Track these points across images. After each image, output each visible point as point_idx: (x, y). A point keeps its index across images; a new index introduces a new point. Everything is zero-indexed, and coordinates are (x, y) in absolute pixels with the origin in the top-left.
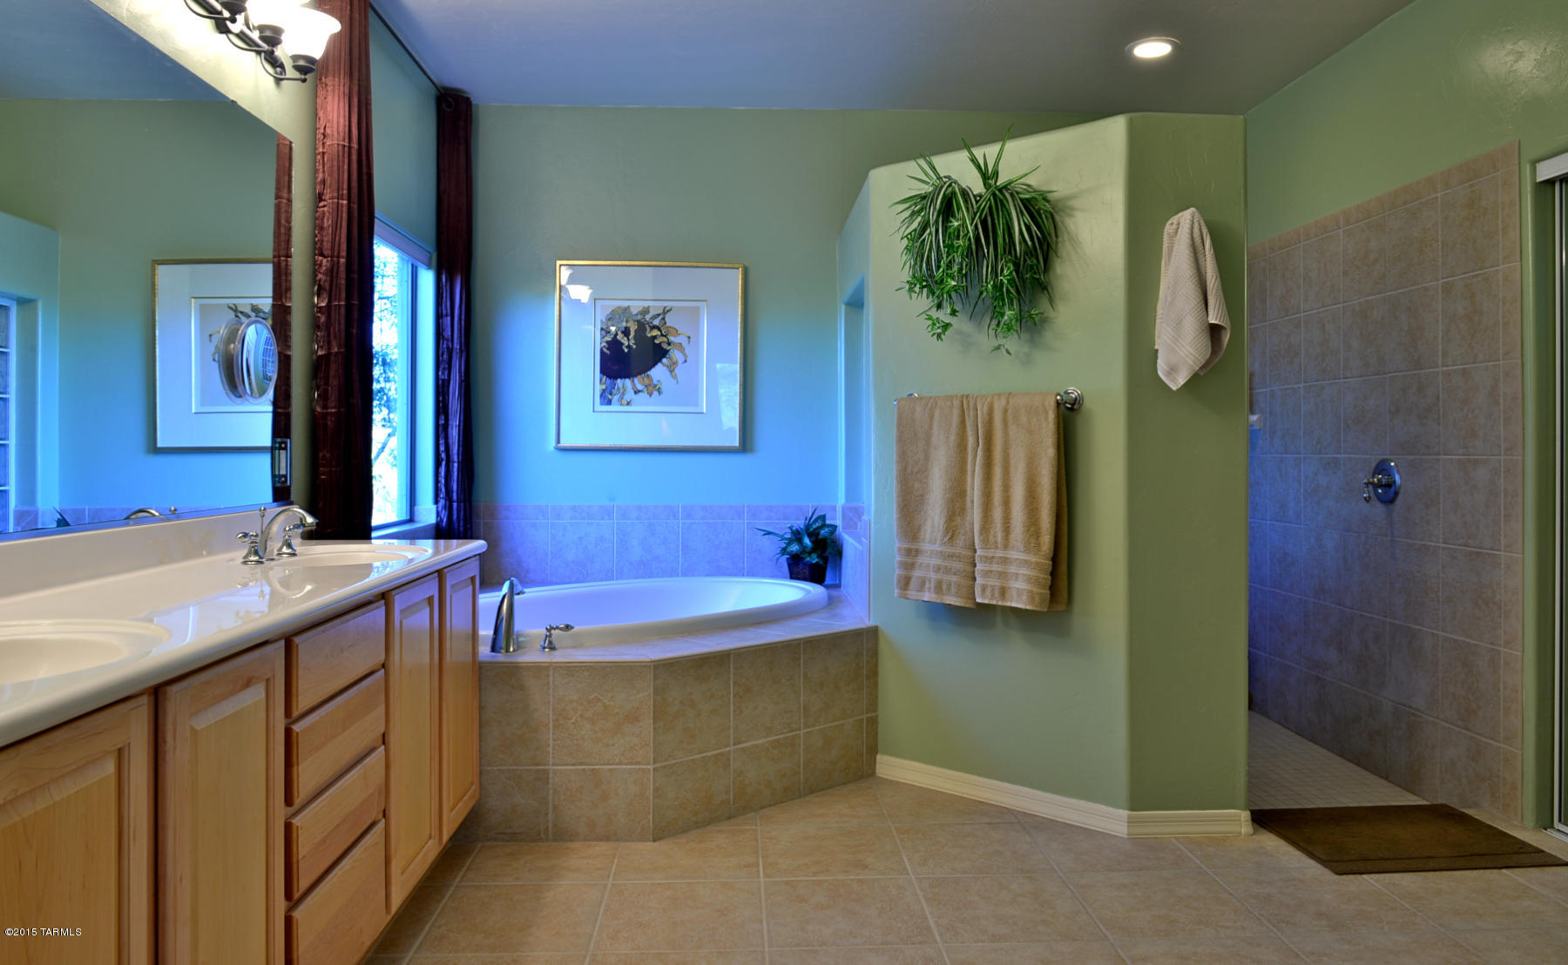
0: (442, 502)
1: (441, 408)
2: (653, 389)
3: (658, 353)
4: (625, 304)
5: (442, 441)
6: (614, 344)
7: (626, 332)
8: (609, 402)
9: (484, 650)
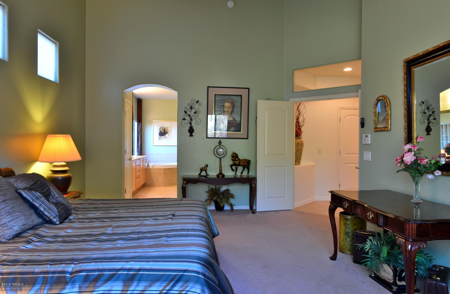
0: (138, 153)
1: (138, 140)
2: (166, 137)
3: (167, 133)
4: (162, 126)
5: (138, 145)
6: (161, 132)
7: (162, 130)
8: (160, 139)
9: (146, 167)
